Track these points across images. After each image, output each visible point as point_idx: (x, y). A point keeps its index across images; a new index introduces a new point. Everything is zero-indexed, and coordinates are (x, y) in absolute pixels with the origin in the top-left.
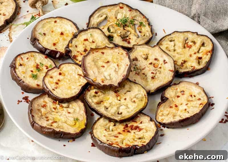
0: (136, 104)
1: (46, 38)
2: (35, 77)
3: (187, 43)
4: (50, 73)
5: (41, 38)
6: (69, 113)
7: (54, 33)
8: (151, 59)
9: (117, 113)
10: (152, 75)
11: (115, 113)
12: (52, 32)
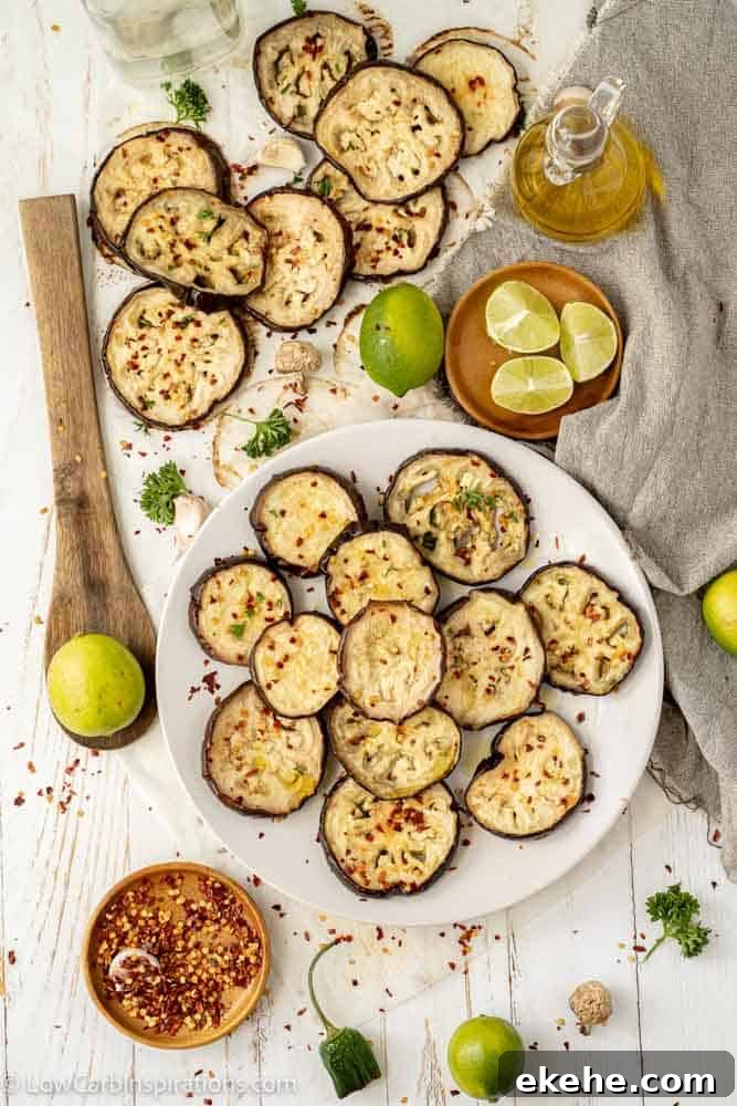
0: (432, 763)
1: (285, 522)
2: (238, 631)
3: (593, 605)
4: (272, 633)
5: (272, 523)
6: (290, 747)
7: (305, 510)
8: (499, 637)
9: (385, 776)
10: (491, 682)
11: (381, 776)
12: (302, 506)
